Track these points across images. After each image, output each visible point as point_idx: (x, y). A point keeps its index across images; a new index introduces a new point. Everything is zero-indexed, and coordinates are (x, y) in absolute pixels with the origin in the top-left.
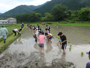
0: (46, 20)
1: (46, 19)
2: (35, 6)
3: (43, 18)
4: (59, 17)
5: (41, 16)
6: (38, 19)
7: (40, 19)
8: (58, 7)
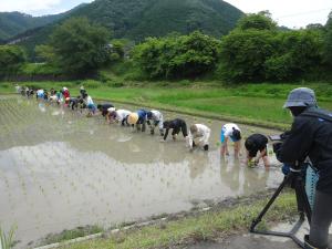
0: (41, 74)
1: (42, 71)
2: (30, 16)
3: (31, 67)
4: (80, 65)
5: (25, 56)
6: (11, 69)
7: (17, 70)
8: (75, 26)
